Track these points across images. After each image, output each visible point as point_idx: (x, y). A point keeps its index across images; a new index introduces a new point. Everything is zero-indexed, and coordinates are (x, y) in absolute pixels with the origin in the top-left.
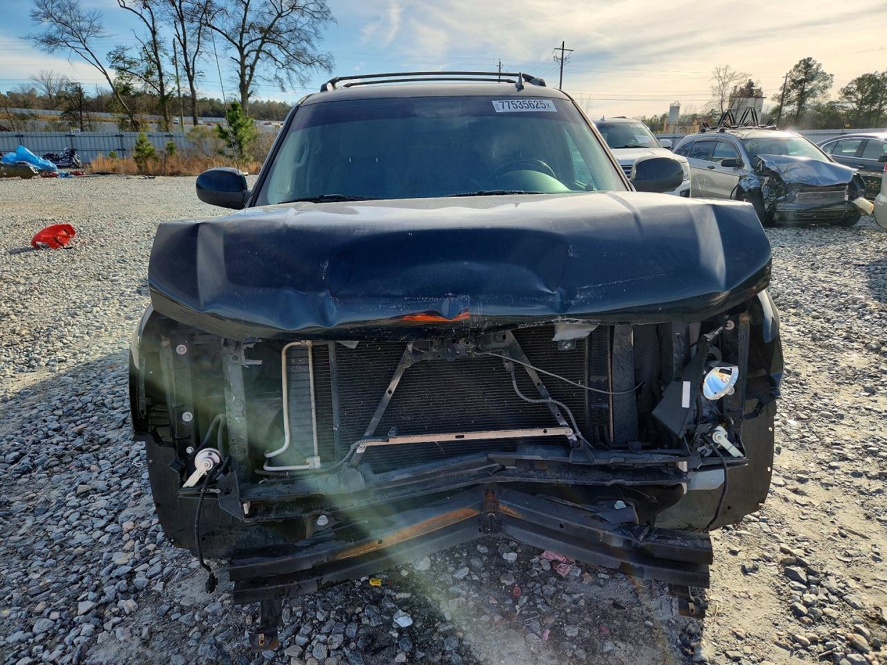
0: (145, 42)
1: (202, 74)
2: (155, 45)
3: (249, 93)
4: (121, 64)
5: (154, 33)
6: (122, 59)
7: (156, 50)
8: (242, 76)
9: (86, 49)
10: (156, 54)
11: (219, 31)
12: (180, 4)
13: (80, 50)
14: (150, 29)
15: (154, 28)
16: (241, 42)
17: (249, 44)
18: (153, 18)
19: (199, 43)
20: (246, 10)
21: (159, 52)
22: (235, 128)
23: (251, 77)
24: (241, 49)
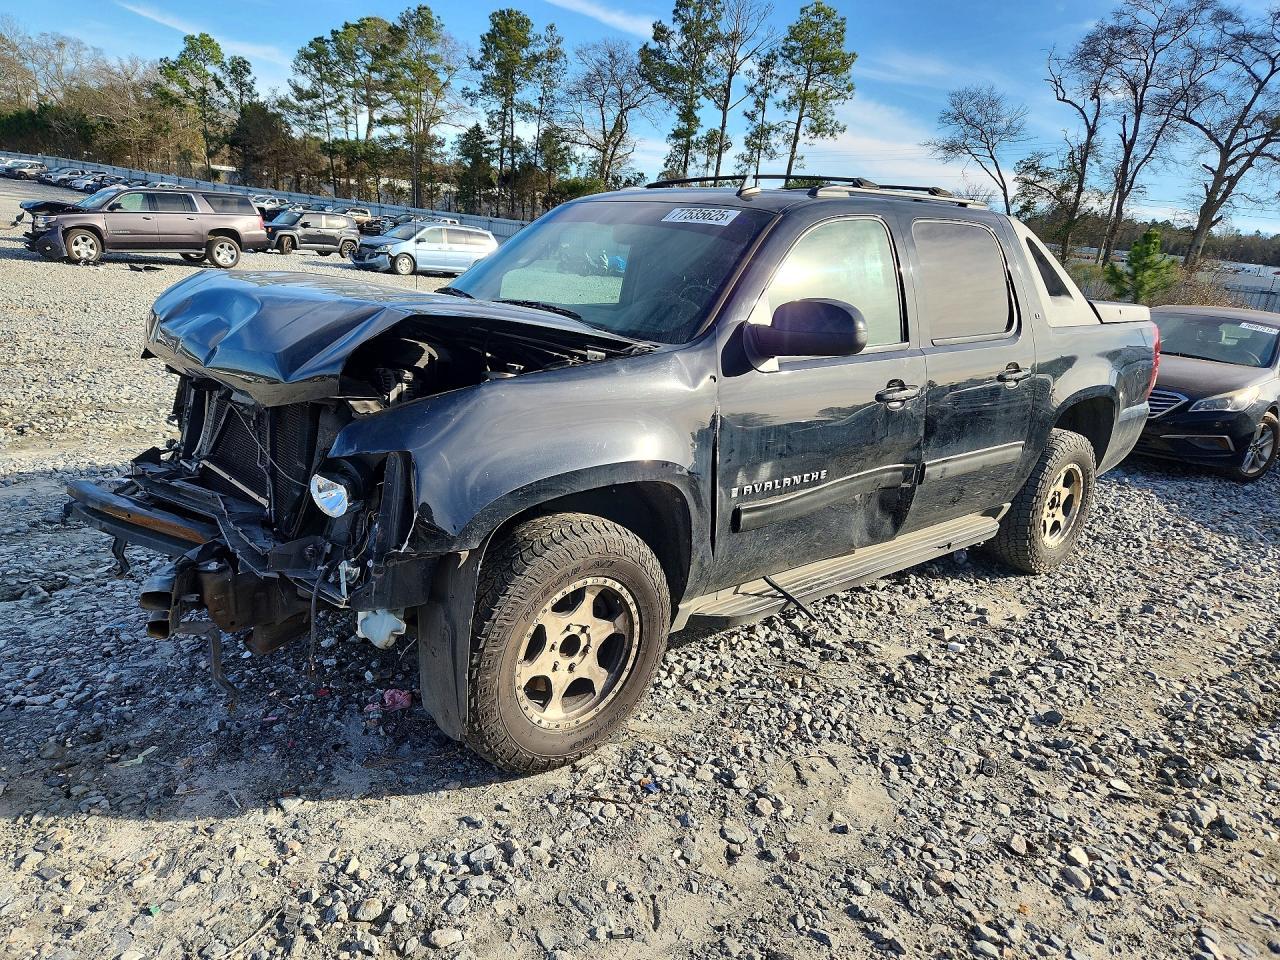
0: (1075, 145)
1: (1142, 189)
2: (1087, 149)
3: (1214, 219)
4: (1031, 177)
5: (1092, 132)
6: (1036, 169)
7: (1086, 157)
8: (1211, 194)
9: (992, 157)
10: (1083, 162)
11: (1201, 127)
12: (1144, 90)
13: (980, 159)
14: (1089, 127)
15: (1094, 125)
16: (1229, 142)
17: (1241, 144)
18: (1098, 113)
19: (1155, 144)
20: (1257, 92)
21: (1090, 160)
22: (1136, 270)
23: (1225, 196)
24: (1225, 151)
